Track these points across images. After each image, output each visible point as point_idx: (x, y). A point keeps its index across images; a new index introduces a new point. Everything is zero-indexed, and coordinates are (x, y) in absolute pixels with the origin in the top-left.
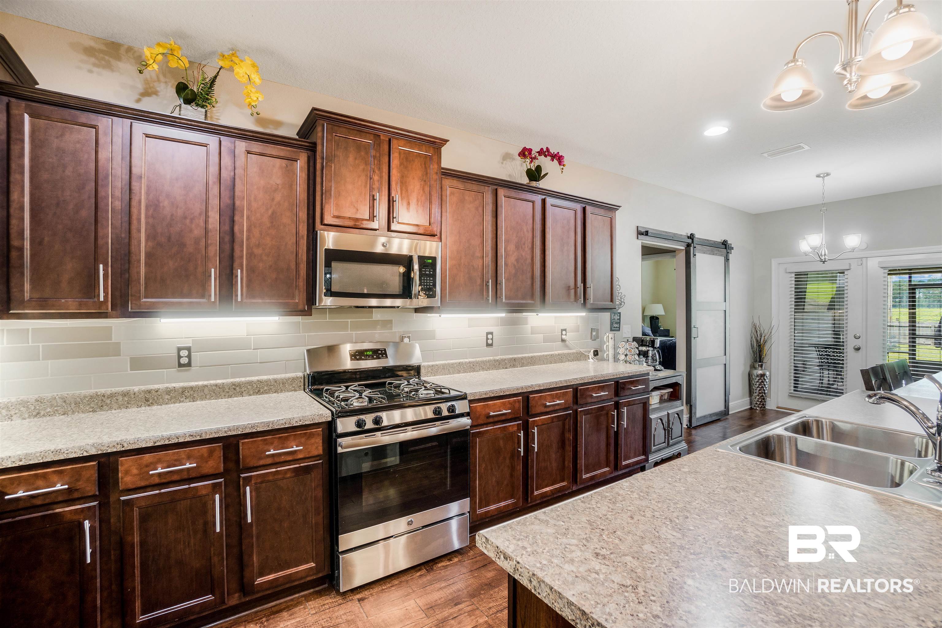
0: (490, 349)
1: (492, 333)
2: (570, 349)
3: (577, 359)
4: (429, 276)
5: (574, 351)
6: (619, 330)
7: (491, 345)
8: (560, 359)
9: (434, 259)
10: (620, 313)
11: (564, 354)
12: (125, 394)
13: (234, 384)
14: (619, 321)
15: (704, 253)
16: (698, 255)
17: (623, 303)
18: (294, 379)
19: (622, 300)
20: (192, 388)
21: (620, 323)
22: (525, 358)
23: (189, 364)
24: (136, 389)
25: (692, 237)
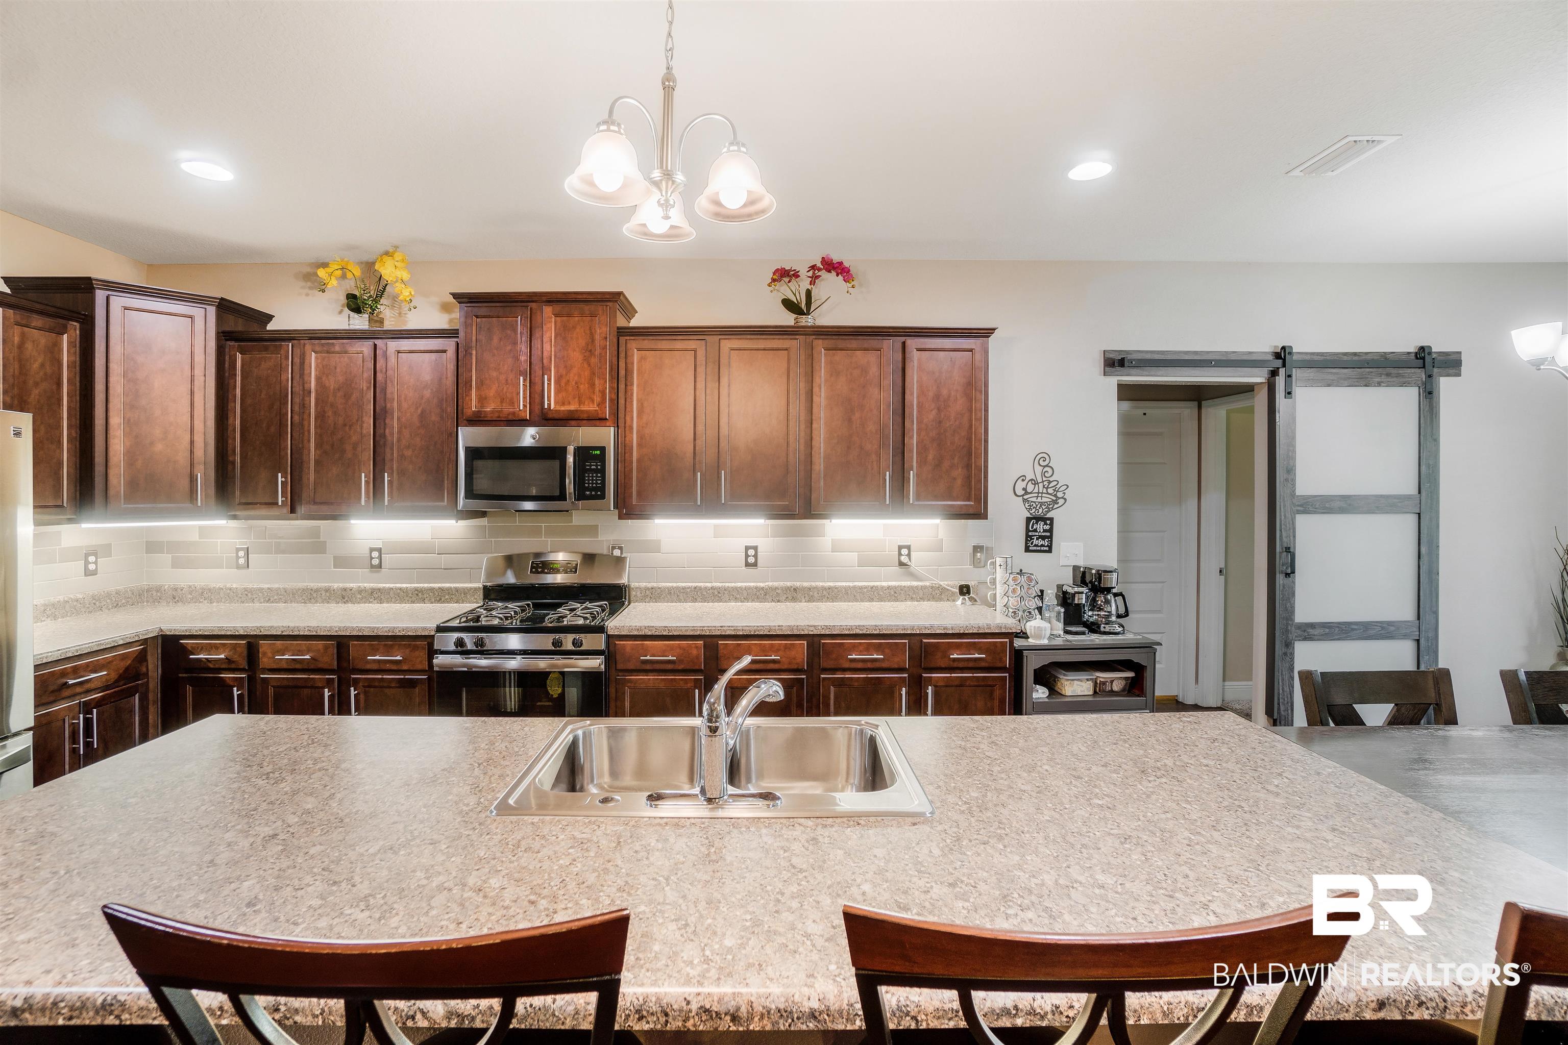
0: (751, 571)
1: (755, 548)
2: (921, 580)
3: (933, 598)
4: (596, 471)
5: (927, 584)
6: (1050, 551)
7: (755, 565)
8: (894, 594)
9: (603, 449)
10: (1051, 519)
11: (902, 588)
12: (327, 590)
13: (416, 589)
14: (1048, 534)
15: (1329, 386)
16: (1299, 392)
17: (1061, 501)
18: (476, 589)
19: (1060, 495)
20: (379, 589)
21: (1051, 537)
22: (816, 588)
23: (380, 566)
24: (336, 586)
25: (1282, 355)
